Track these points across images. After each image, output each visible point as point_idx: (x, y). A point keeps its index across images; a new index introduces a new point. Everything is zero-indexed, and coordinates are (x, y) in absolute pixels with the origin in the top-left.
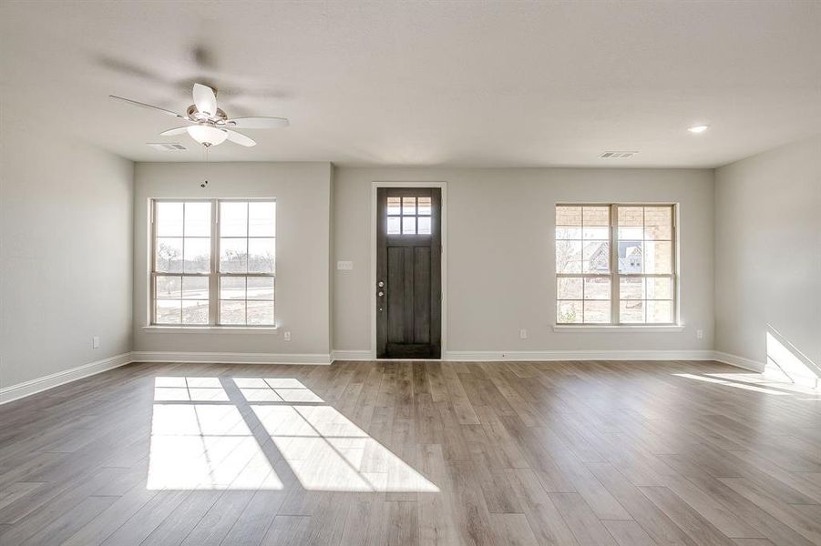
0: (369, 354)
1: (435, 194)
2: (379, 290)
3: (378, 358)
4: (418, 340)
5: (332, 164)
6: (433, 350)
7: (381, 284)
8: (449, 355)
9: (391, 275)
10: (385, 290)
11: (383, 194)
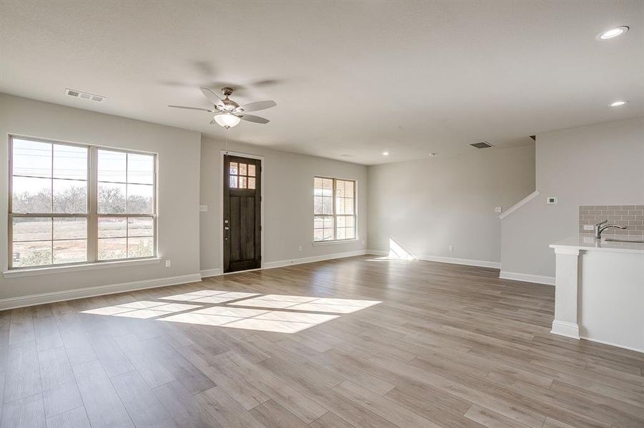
0: (219, 271)
1: (257, 163)
2: (225, 225)
3: (224, 272)
4: (248, 258)
5: (202, 133)
6: (256, 263)
7: (227, 222)
8: (265, 265)
9: (233, 216)
10: (229, 225)
11: (228, 159)
